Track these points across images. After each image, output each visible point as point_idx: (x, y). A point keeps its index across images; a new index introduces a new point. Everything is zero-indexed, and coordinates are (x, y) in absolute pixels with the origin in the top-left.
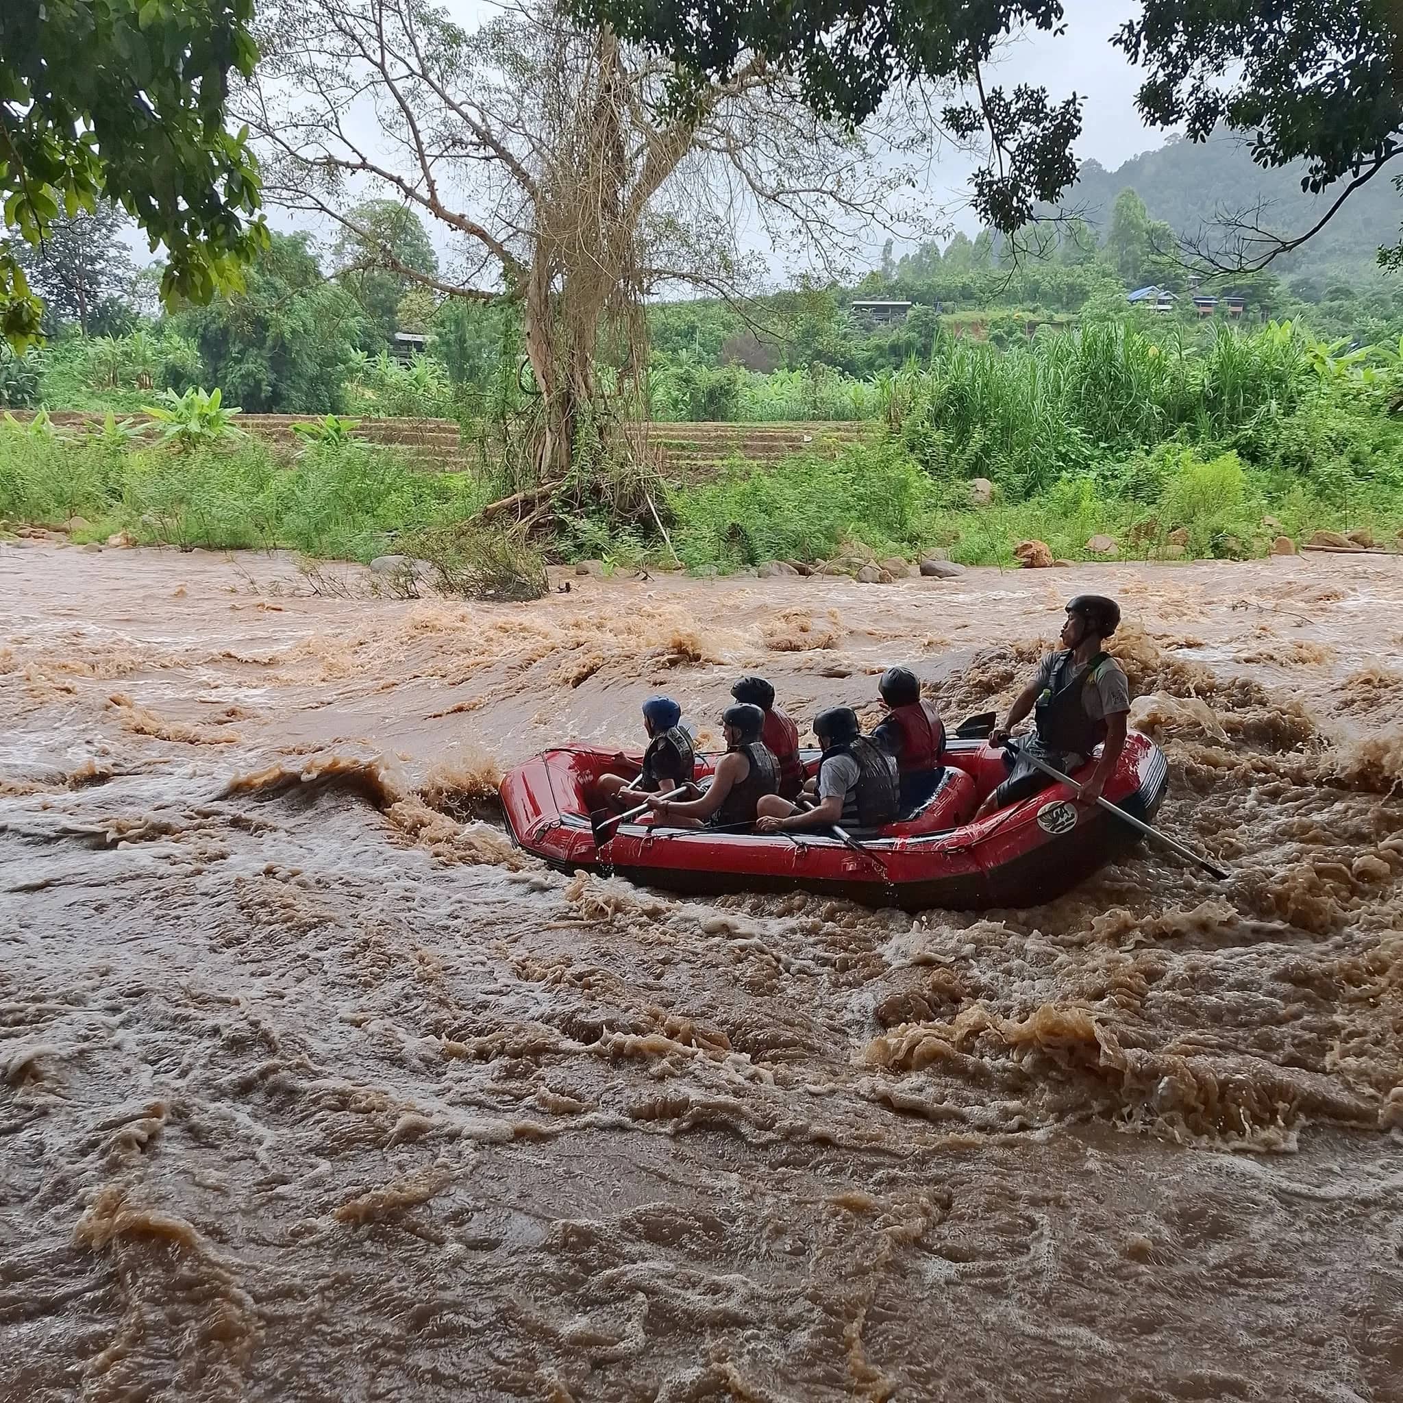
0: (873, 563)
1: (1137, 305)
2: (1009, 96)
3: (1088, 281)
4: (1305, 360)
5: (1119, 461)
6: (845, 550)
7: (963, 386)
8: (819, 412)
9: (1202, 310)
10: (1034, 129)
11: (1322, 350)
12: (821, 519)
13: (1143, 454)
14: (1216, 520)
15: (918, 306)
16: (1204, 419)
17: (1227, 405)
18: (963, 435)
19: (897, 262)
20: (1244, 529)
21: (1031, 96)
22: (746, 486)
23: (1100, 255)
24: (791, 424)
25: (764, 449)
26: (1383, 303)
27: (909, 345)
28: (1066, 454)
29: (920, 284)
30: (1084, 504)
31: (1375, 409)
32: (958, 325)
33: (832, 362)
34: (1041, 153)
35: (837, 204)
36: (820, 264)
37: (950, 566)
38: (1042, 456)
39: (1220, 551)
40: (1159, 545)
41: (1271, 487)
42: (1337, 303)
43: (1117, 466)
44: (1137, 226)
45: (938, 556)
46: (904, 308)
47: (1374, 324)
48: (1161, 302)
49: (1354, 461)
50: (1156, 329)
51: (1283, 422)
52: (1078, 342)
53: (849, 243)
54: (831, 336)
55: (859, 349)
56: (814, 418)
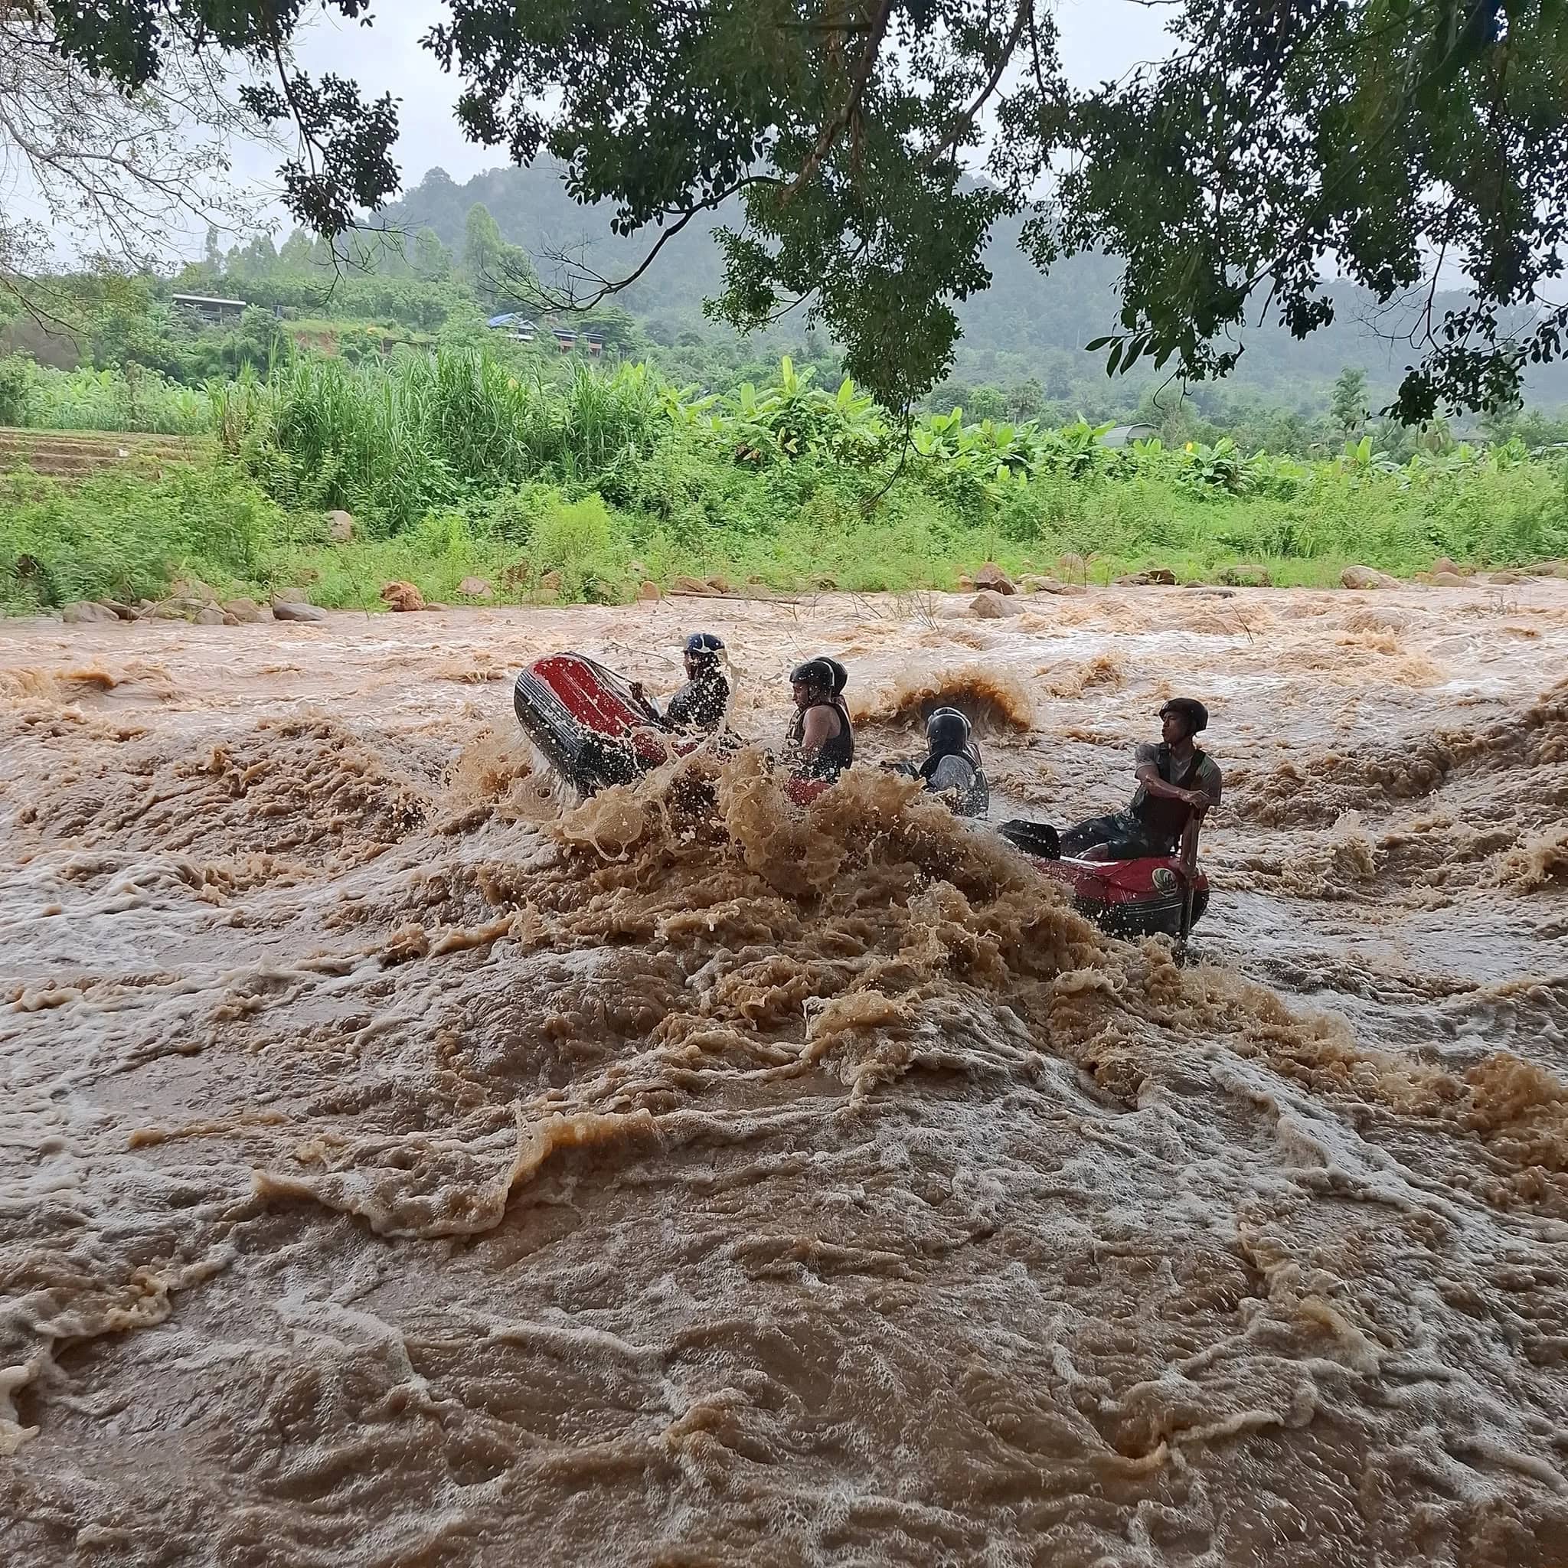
0: (214, 605)
1: (497, 332)
2: (316, 84)
3: (446, 303)
4: (658, 404)
5: (487, 498)
6: (178, 589)
7: (309, 403)
8: (136, 422)
9: (562, 344)
10: (347, 125)
11: (673, 395)
12: (143, 552)
13: (509, 492)
14: (586, 564)
15: (253, 308)
16: (568, 458)
17: (589, 445)
18: (314, 461)
19: (225, 254)
20: (612, 573)
21: (341, 89)
22: (41, 508)
23: (454, 274)
24: (100, 434)
25: (67, 463)
26: (730, 353)
27: (247, 351)
28: (431, 488)
29: (255, 283)
30: (453, 543)
31: (723, 456)
32: (301, 334)
33: (150, 363)
34: (357, 153)
35: (132, 178)
36: (116, 246)
37: (308, 609)
38: (405, 489)
39: (592, 596)
40: (532, 588)
41: (636, 530)
42: (688, 349)
43: (486, 503)
44: (491, 248)
45: (294, 598)
46: (238, 309)
47: (723, 373)
48: (522, 332)
49: (707, 509)
50: (517, 359)
51: (642, 466)
52: (434, 366)
53: (152, 225)
54: (147, 330)
55: (186, 350)
56: (133, 429)
